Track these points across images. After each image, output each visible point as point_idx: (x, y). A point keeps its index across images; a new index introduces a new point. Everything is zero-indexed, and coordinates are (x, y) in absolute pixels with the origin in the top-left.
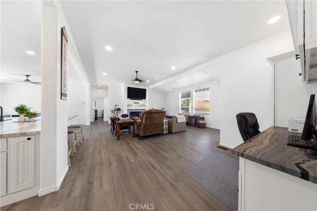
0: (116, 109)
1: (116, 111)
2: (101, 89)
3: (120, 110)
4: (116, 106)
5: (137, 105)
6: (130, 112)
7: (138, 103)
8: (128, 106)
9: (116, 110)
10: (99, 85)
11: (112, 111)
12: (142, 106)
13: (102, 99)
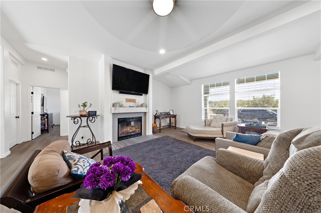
0: (84, 113)
1: (84, 119)
2: (53, 70)
3: (95, 115)
4: (84, 105)
5: (132, 104)
6: (119, 119)
7: (134, 101)
8: (114, 105)
9: (84, 116)
10: (45, 59)
11: (75, 118)
12: (142, 106)
13: (56, 91)
